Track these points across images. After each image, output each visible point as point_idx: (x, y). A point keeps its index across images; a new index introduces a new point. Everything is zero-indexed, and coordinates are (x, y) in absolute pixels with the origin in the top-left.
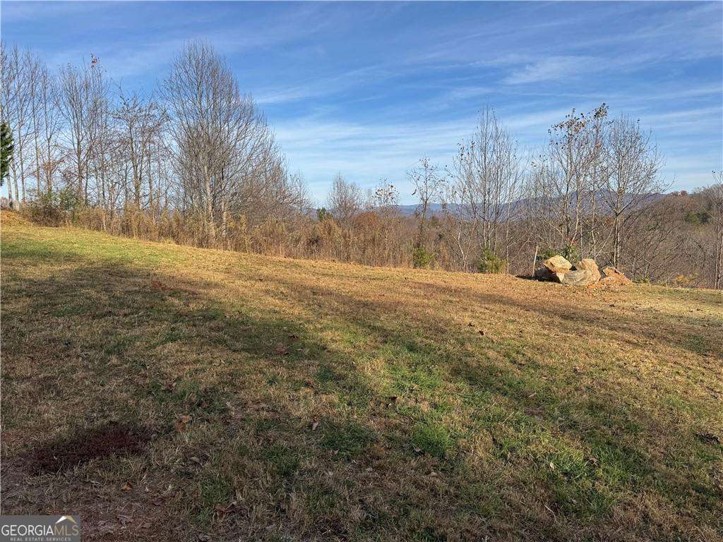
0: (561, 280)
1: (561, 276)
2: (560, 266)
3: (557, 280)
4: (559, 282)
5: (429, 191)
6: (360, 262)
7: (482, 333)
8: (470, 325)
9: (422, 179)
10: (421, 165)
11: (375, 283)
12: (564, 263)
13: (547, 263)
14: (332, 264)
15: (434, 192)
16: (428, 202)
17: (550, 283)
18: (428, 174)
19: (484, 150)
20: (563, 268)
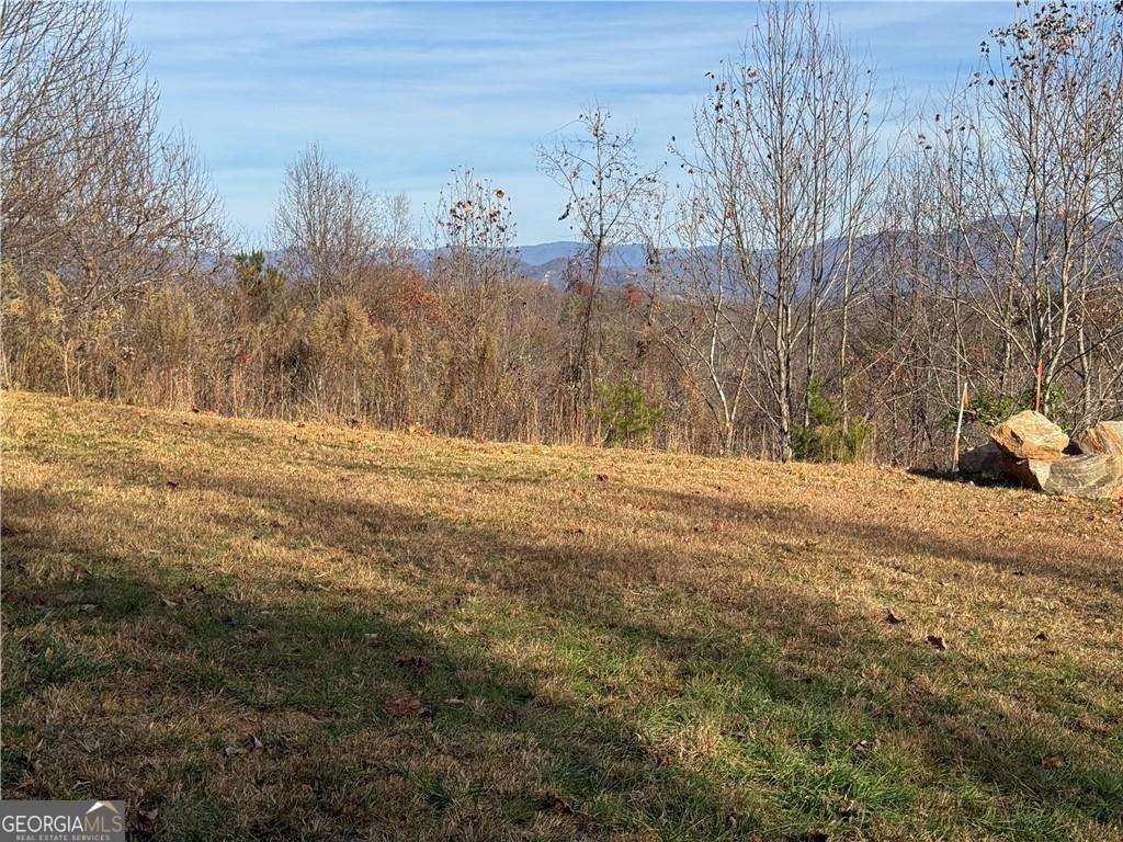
0: (1042, 482)
1: (1042, 472)
2: (1038, 442)
3: (1030, 483)
4: (1037, 488)
5: (610, 210)
6: (437, 426)
7: (936, 642)
8: (892, 620)
9: (588, 174)
10: (583, 130)
11: (524, 490)
12: (1050, 432)
13: (1000, 431)
14: (351, 433)
15: (624, 212)
16: (605, 242)
17: (1012, 492)
18: (605, 160)
19: (777, 94)
20: (1046, 449)
